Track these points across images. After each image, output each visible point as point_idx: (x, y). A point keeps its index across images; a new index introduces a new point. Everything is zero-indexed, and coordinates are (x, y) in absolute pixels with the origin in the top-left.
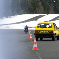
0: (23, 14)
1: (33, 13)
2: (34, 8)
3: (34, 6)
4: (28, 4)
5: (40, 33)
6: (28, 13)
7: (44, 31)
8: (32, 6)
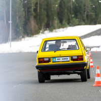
0: (78, 25)
1: (95, 23)
2: (96, 15)
3: (96, 12)
4: (85, 9)
5: (51, 63)
6: (86, 24)
7: (61, 58)
8: (93, 12)
